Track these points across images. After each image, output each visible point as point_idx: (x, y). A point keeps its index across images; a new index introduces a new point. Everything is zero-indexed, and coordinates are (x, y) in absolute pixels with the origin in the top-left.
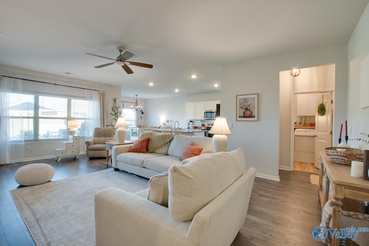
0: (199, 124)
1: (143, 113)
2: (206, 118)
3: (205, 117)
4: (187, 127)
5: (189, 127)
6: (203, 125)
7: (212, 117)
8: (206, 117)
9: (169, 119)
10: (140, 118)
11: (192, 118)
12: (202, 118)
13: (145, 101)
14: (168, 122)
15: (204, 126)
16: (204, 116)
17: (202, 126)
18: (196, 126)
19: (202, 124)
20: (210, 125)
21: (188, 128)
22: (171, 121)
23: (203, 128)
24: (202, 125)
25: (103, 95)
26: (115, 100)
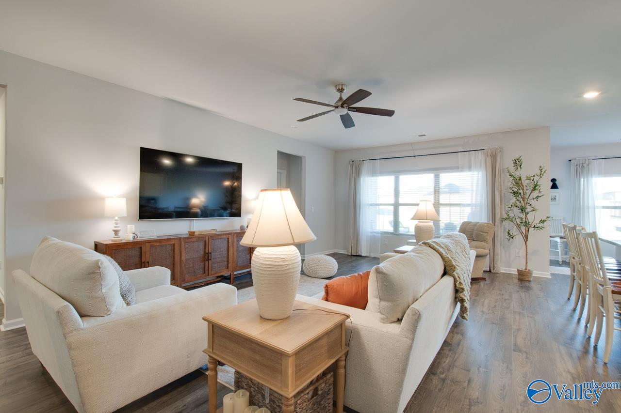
25: (494, 157)
26: (517, 161)
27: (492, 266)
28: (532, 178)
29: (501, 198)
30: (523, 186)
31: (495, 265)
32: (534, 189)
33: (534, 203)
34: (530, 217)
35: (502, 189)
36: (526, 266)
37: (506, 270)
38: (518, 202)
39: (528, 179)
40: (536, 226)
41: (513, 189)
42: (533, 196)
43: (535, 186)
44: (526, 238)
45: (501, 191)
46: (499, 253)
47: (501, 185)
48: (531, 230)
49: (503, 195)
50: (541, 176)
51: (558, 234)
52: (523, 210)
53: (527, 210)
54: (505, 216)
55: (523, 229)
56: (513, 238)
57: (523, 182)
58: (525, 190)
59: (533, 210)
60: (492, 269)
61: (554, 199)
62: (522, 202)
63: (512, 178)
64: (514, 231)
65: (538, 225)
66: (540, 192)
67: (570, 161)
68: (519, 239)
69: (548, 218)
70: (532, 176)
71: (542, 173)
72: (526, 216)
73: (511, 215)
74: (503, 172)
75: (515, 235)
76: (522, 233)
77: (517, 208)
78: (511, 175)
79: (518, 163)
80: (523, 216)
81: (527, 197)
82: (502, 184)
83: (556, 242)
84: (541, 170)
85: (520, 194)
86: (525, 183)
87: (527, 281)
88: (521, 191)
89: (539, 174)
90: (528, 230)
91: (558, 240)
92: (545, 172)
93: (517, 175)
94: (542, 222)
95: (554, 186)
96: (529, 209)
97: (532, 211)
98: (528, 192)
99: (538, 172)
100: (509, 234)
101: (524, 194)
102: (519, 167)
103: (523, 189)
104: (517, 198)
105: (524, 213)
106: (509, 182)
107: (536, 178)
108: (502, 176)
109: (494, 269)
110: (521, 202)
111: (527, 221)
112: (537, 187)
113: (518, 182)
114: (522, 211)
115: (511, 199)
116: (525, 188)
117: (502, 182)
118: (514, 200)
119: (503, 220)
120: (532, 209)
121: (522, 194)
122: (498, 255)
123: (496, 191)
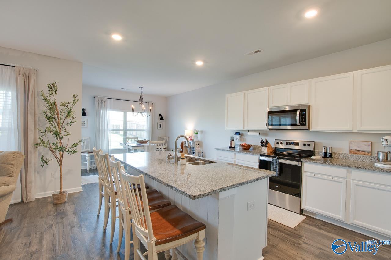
0: (254, 140)
1: (162, 119)
2: (270, 127)
3: (268, 124)
4: (229, 145)
5: (233, 146)
6: (265, 144)
7: (282, 123)
8: (270, 124)
9: (199, 129)
10: (159, 126)
11: (239, 127)
12: (262, 125)
13: (167, 99)
14: (196, 133)
15: (266, 146)
16: (266, 122)
17: (263, 146)
18: (249, 143)
19: (261, 140)
20: (281, 143)
21: (230, 148)
22: (202, 132)
23: (265, 150)
24: (262, 142)
25: (27, 79)
26: (53, 86)
27: (25, 196)
28: (66, 105)
29: (35, 121)
30: (58, 111)
31: (29, 194)
32: (68, 115)
33: (68, 128)
34: (64, 142)
35: (37, 112)
36: (61, 188)
37: (41, 195)
38: (52, 128)
39: (63, 105)
40: (70, 150)
41: (48, 113)
42: (67, 121)
43: (70, 112)
44: (60, 162)
45: (35, 114)
46: (33, 179)
47: (35, 109)
48: (65, 154)
49: (37, 119)
50: (74, 103)
51: (86, 150)
52: (57, 134)
53: (62, 135)
54: (39, 141)
55: (58, 154)
56: (47, 163)
57: (58, 108)
58: (60, 116)
59: (68, 135)
60: (24, 199)
61: (83, 124)
62: (57, 126)
63: (46, 103)
64: (49, 156)
65: (72, 149)
66: (73, 118)
67: (94, 97)
68: (54, 163)
69: (80, 141)
70: (66, 103)
71: (75, 101)
72: (60, 140)
73: (45, 140)
74: (38, 95)
75: (49, 160)
76: (56, 158)
77: (52, 133)
78: (45, 99)
79: (53, 88)
80: (57, 141)
81: (62, 122)
82: (36, 107)
83: (86, 156)
84: (74, 98)
85: (55, 118)
86: (60, 108)
87: (62, 203)
88: (56, 116)
89: (72, 101)
90: (63, 154)
91: (86, 154)
92: (78, 100)
93: (52, 99)
94: (75, 145)
95: (84, 114)
96: (63, 133)
97: (66, 135)
98: (63, 117)
99: (72, 100)
100: (42, 160)
101: (59, 120)
102: (54, 93)
103: (58, 115)
104: (52, 123)
105: (59, 138)
106: (43, 107)
107: (70, 105)
108: (36, 99)
109: (27, 198)
110: (55, 127)
111: (61, 146)
112: (70, 114)
113: (53, 106)
114: (57, 136)
115: (46, 124)
116: (60, 113)
117: (36, 105)
118: (48, 125)
119: (37, 145)
120: (66, 133)
121: (57, 119)
122: (31, 182)
123: (29, 115)
